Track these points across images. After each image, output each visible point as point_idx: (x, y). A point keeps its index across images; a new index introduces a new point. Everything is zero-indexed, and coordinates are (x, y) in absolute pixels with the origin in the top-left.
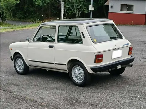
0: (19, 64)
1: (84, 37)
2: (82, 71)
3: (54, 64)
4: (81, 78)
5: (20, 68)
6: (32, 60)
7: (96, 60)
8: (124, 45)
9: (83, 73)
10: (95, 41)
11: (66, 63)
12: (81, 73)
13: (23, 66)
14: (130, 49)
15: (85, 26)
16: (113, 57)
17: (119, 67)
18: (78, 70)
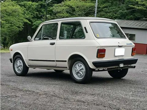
0: (19, 65)
1: (87, 32)
2: (83, 67)
3: (54, 61)
4: (82, 74)
5: (19, 69)
6: (32, 59)
7: (99, 54)
8: (127, 44)
9: (84, 69)
10: (98, 36)
11: (67, 60)
12: (82, 69)
13: (22, 67)
14: (133, 50)
15: (88, 21)
16: (116, 55)
17: (122, 65)
18: (79, 67)
